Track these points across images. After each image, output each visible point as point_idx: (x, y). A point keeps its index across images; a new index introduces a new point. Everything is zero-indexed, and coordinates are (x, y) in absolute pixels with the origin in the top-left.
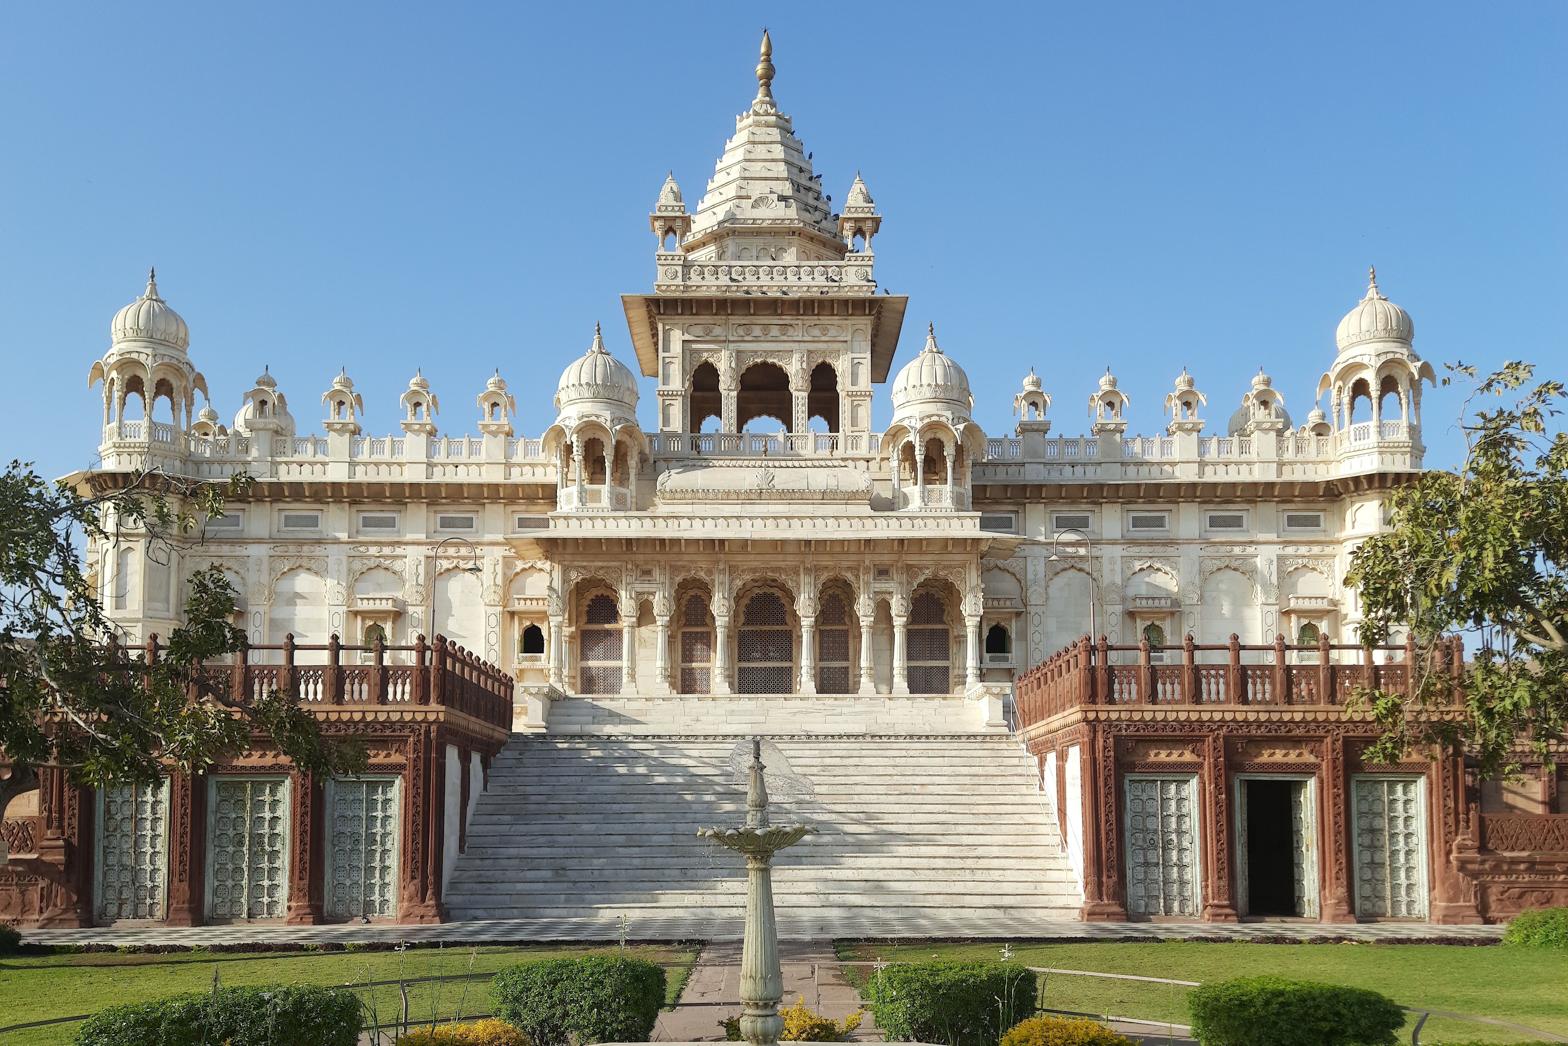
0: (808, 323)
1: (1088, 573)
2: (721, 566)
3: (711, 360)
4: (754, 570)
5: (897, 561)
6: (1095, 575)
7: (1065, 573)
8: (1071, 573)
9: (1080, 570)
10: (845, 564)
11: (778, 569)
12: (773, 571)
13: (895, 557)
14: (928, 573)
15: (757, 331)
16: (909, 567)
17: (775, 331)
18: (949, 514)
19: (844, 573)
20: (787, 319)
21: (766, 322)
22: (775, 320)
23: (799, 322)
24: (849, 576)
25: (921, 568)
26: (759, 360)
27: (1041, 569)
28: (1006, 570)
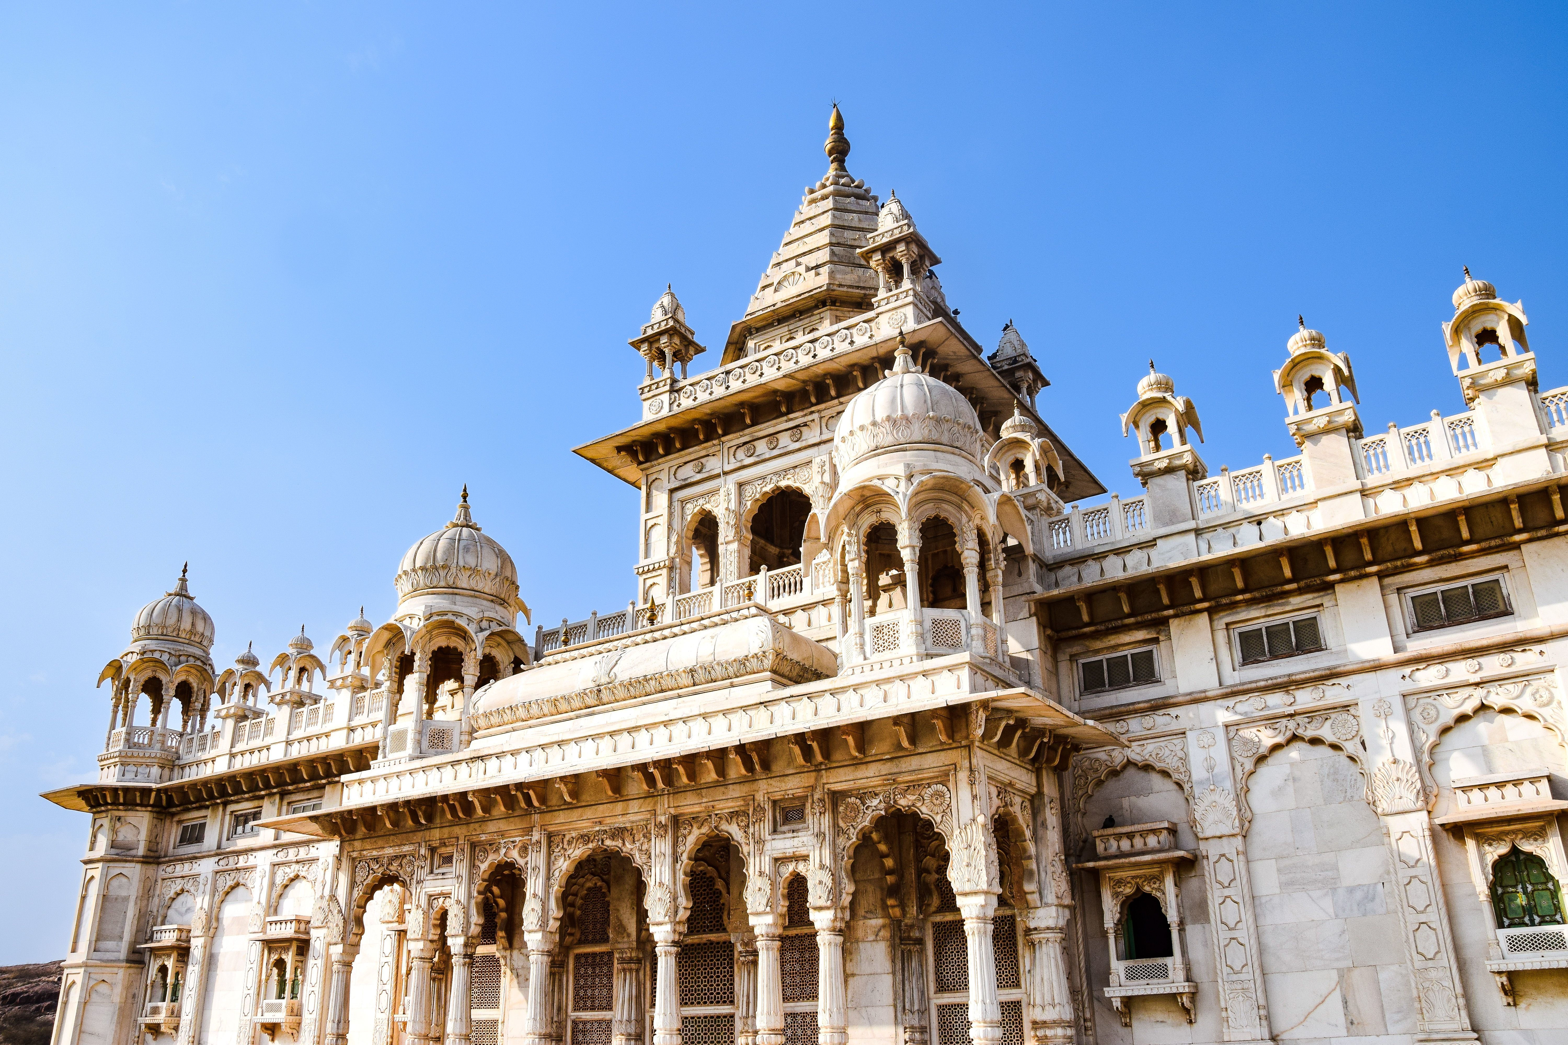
0: (827, 413)
1: (1335, 747)
2: (536, 836)
3: (708, 507)
4: (585, 838)
5: (813, 788)
6: (1351, 747)
7: (1279, 755)
8: (1294, 753)
9: (1315, 741)
10: (725, 806)
11: (619, 833)
12: (613, 837)
13: (808, 779)
14: (876, 806)
15: (762, 447)
16: (836, 798)
17: (785, 440)
18: (908, 669)
19: (724, 826)
20: (798, 417)
21: (771, 430)
22: (782, 424)
23: (815, 416)
24: (734, 830)
25: (863, 796)
26: (768, 488)
27: (1220, 753)
28: (1147, 768)
